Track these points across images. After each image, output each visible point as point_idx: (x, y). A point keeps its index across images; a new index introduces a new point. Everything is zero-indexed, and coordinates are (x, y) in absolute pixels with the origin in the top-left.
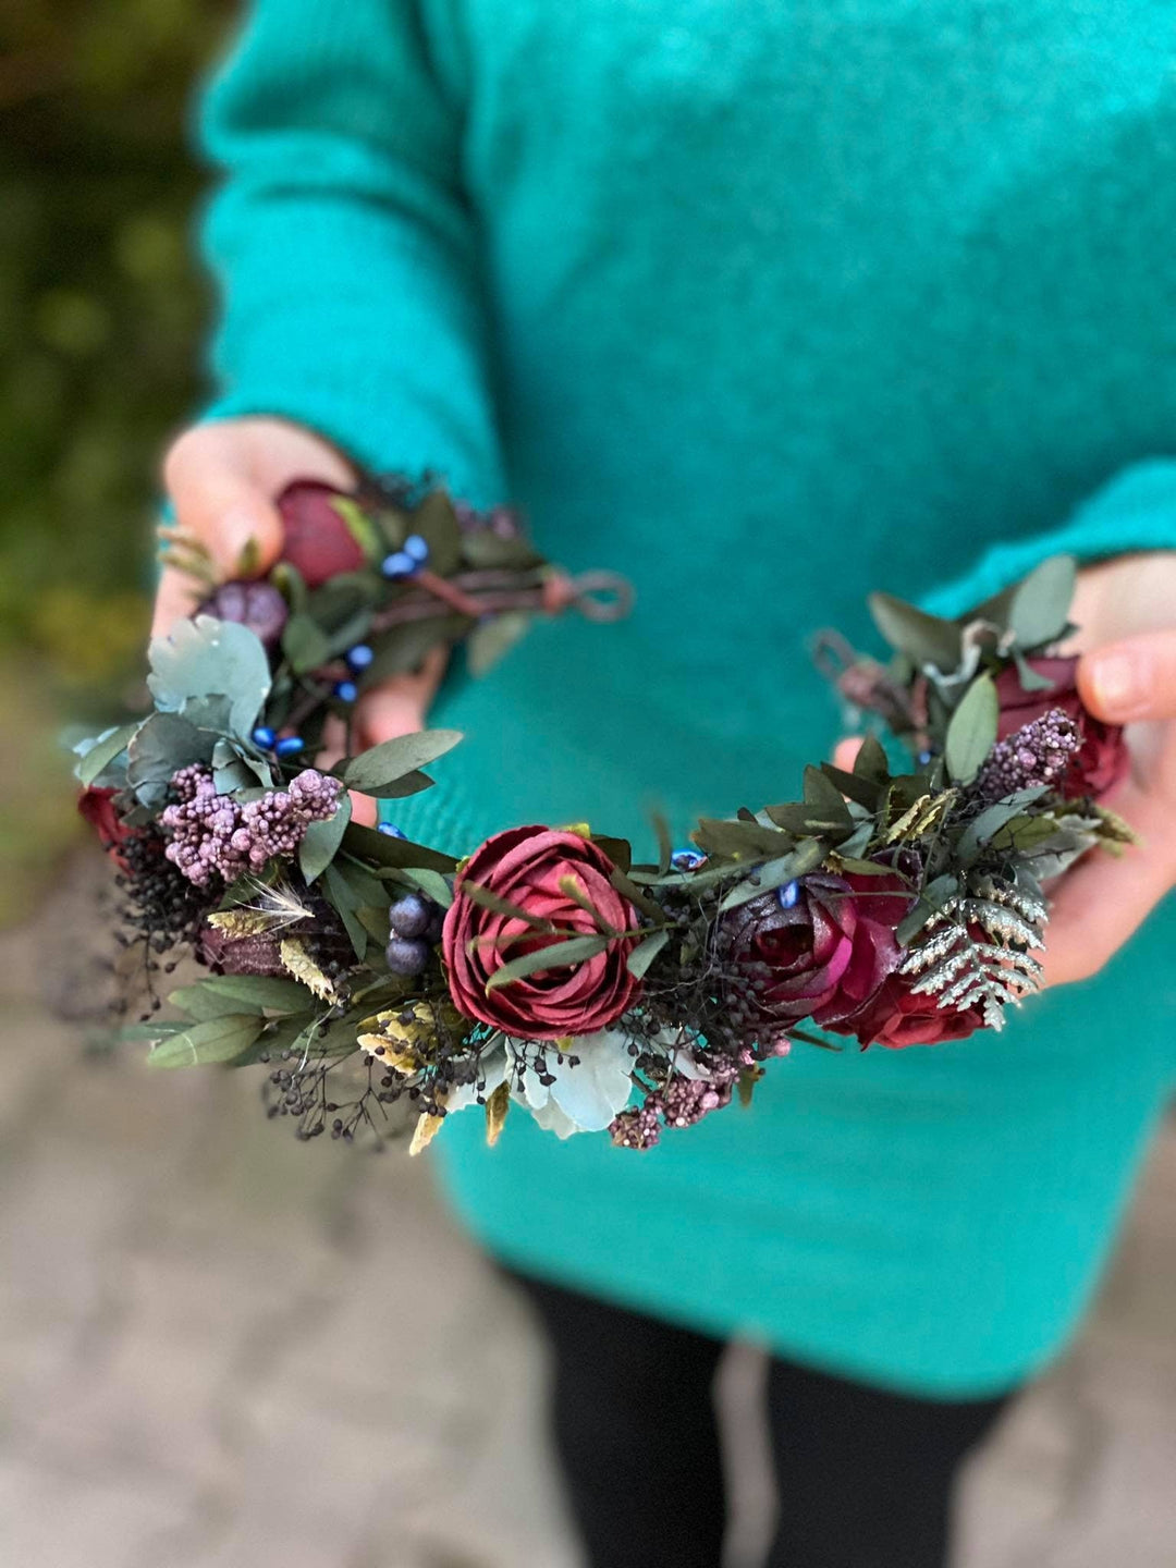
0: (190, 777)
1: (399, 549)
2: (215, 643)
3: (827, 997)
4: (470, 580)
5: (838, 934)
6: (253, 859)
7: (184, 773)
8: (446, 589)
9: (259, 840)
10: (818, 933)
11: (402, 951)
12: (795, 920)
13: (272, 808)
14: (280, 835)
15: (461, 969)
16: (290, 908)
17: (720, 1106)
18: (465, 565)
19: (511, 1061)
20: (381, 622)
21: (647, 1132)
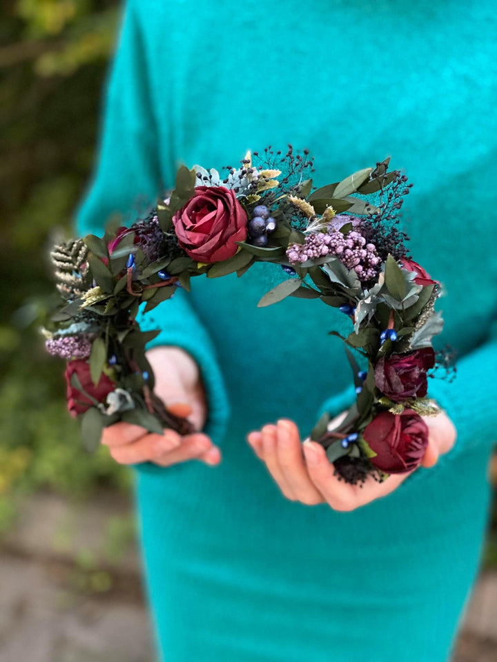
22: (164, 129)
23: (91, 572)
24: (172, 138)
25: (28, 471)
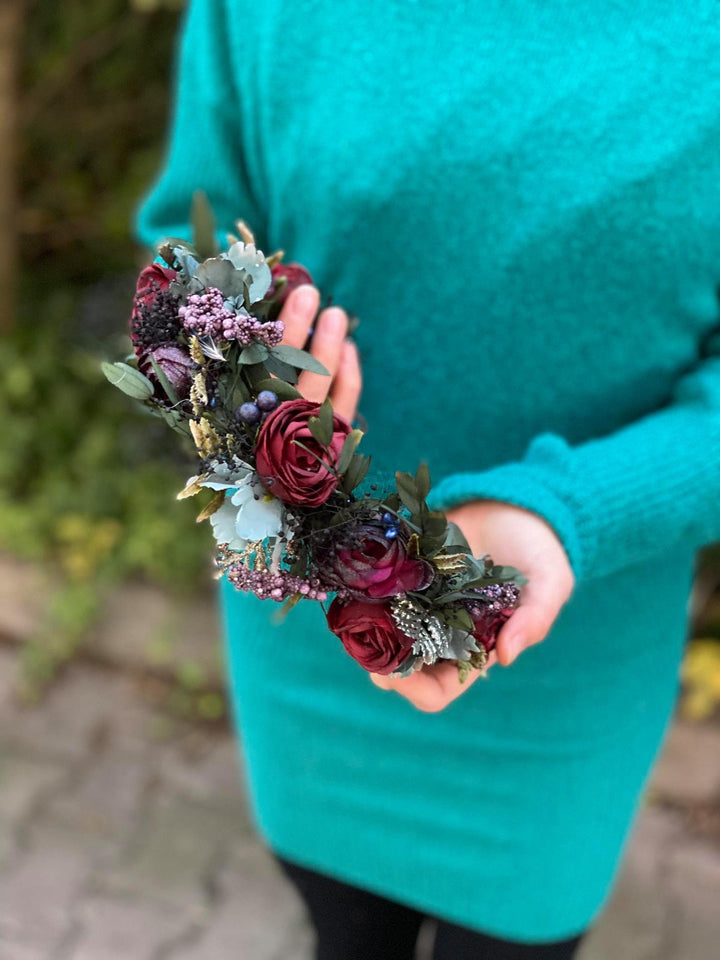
0: (216, 293)
2: (257, 265)
3: (365, 584)
5: (392, 564)
6: (225, 334)
9: (237, 328)
10: (386, 557)
13: (252, 324)
14: (246, 334)
23: (196, 693)
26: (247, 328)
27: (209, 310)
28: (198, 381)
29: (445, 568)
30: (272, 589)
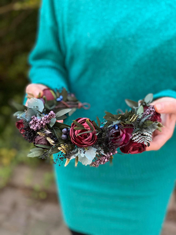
0: (34, 117)
1: (59, 97)
2: (36, 101)
3: (122, 143)
4: (68, 102)
5: (123, 133)
6: (43, 125)
7: (33, 116)
8: (65, 103)
9: (44, 121)
10: (121, 133)
11: (64, 136)
12: (118, 131)
13: (46, 117)
14: (47, 121)
15: (72, 136)
16: (48, 132)
17: (107, 161)
18: (67, 100)
19: (79, 151)
20: (57, 107)
21: (97, 164)
22: (60, 25)
23: (39, 192)
24: (63, 28)
25: (16, 157)
26: (46, 119)
27: (36, 122)
28: (49, 139)
29: (134, 120)
30: (104, 160)
